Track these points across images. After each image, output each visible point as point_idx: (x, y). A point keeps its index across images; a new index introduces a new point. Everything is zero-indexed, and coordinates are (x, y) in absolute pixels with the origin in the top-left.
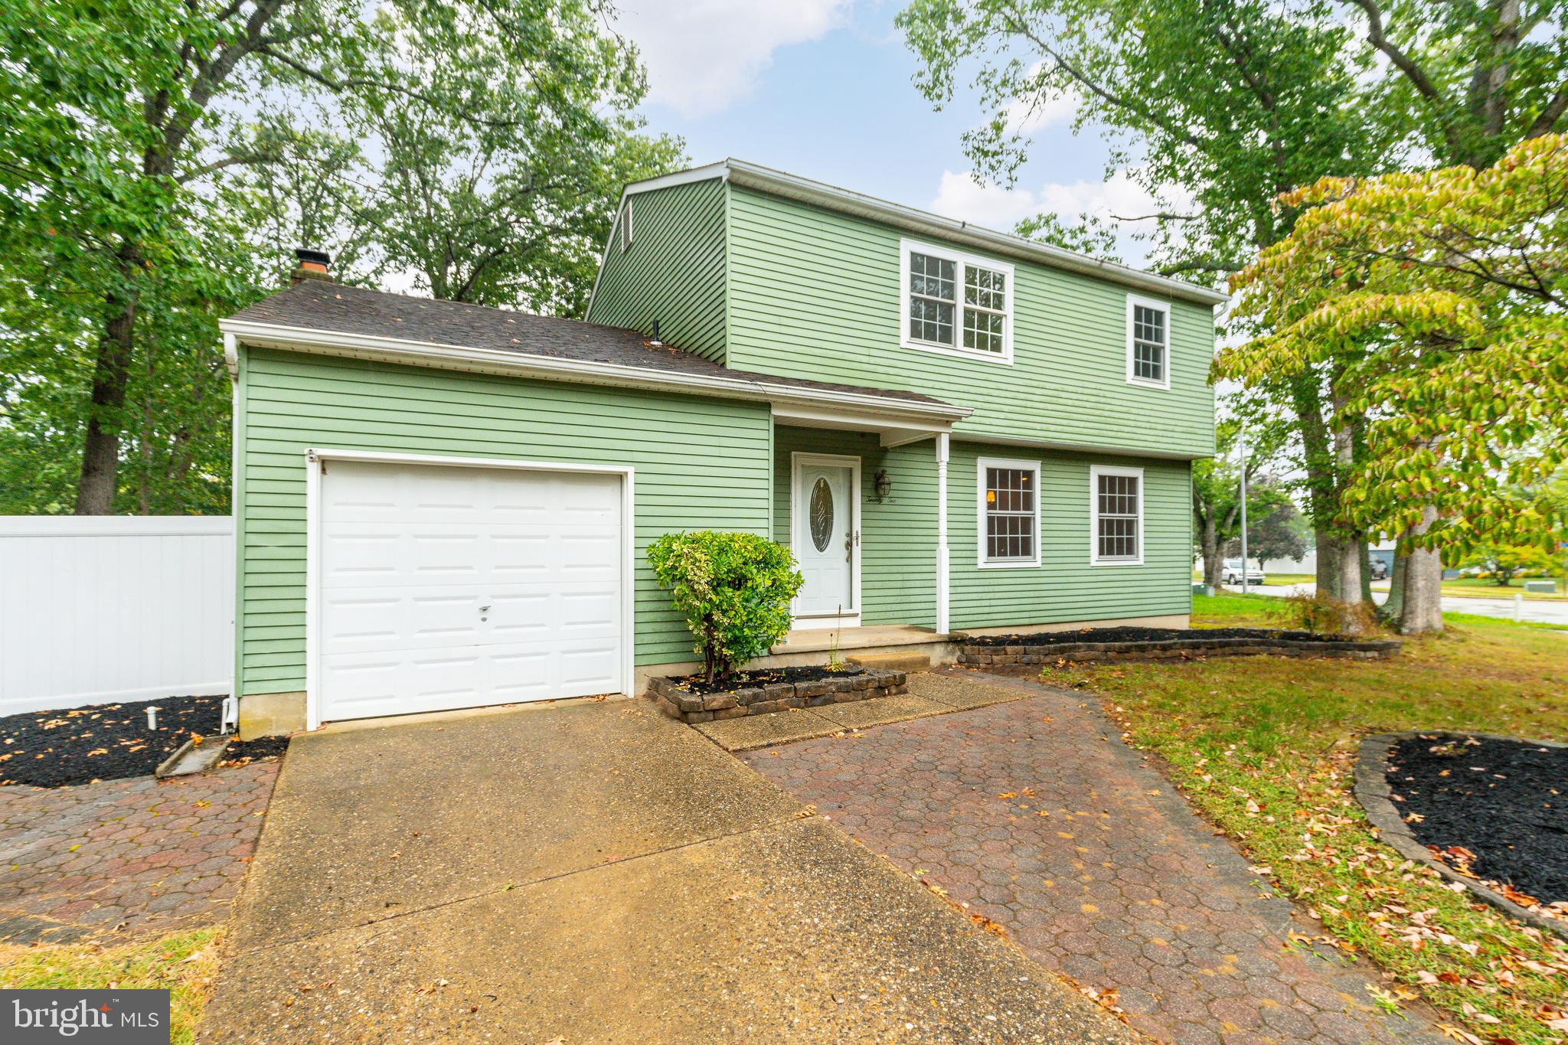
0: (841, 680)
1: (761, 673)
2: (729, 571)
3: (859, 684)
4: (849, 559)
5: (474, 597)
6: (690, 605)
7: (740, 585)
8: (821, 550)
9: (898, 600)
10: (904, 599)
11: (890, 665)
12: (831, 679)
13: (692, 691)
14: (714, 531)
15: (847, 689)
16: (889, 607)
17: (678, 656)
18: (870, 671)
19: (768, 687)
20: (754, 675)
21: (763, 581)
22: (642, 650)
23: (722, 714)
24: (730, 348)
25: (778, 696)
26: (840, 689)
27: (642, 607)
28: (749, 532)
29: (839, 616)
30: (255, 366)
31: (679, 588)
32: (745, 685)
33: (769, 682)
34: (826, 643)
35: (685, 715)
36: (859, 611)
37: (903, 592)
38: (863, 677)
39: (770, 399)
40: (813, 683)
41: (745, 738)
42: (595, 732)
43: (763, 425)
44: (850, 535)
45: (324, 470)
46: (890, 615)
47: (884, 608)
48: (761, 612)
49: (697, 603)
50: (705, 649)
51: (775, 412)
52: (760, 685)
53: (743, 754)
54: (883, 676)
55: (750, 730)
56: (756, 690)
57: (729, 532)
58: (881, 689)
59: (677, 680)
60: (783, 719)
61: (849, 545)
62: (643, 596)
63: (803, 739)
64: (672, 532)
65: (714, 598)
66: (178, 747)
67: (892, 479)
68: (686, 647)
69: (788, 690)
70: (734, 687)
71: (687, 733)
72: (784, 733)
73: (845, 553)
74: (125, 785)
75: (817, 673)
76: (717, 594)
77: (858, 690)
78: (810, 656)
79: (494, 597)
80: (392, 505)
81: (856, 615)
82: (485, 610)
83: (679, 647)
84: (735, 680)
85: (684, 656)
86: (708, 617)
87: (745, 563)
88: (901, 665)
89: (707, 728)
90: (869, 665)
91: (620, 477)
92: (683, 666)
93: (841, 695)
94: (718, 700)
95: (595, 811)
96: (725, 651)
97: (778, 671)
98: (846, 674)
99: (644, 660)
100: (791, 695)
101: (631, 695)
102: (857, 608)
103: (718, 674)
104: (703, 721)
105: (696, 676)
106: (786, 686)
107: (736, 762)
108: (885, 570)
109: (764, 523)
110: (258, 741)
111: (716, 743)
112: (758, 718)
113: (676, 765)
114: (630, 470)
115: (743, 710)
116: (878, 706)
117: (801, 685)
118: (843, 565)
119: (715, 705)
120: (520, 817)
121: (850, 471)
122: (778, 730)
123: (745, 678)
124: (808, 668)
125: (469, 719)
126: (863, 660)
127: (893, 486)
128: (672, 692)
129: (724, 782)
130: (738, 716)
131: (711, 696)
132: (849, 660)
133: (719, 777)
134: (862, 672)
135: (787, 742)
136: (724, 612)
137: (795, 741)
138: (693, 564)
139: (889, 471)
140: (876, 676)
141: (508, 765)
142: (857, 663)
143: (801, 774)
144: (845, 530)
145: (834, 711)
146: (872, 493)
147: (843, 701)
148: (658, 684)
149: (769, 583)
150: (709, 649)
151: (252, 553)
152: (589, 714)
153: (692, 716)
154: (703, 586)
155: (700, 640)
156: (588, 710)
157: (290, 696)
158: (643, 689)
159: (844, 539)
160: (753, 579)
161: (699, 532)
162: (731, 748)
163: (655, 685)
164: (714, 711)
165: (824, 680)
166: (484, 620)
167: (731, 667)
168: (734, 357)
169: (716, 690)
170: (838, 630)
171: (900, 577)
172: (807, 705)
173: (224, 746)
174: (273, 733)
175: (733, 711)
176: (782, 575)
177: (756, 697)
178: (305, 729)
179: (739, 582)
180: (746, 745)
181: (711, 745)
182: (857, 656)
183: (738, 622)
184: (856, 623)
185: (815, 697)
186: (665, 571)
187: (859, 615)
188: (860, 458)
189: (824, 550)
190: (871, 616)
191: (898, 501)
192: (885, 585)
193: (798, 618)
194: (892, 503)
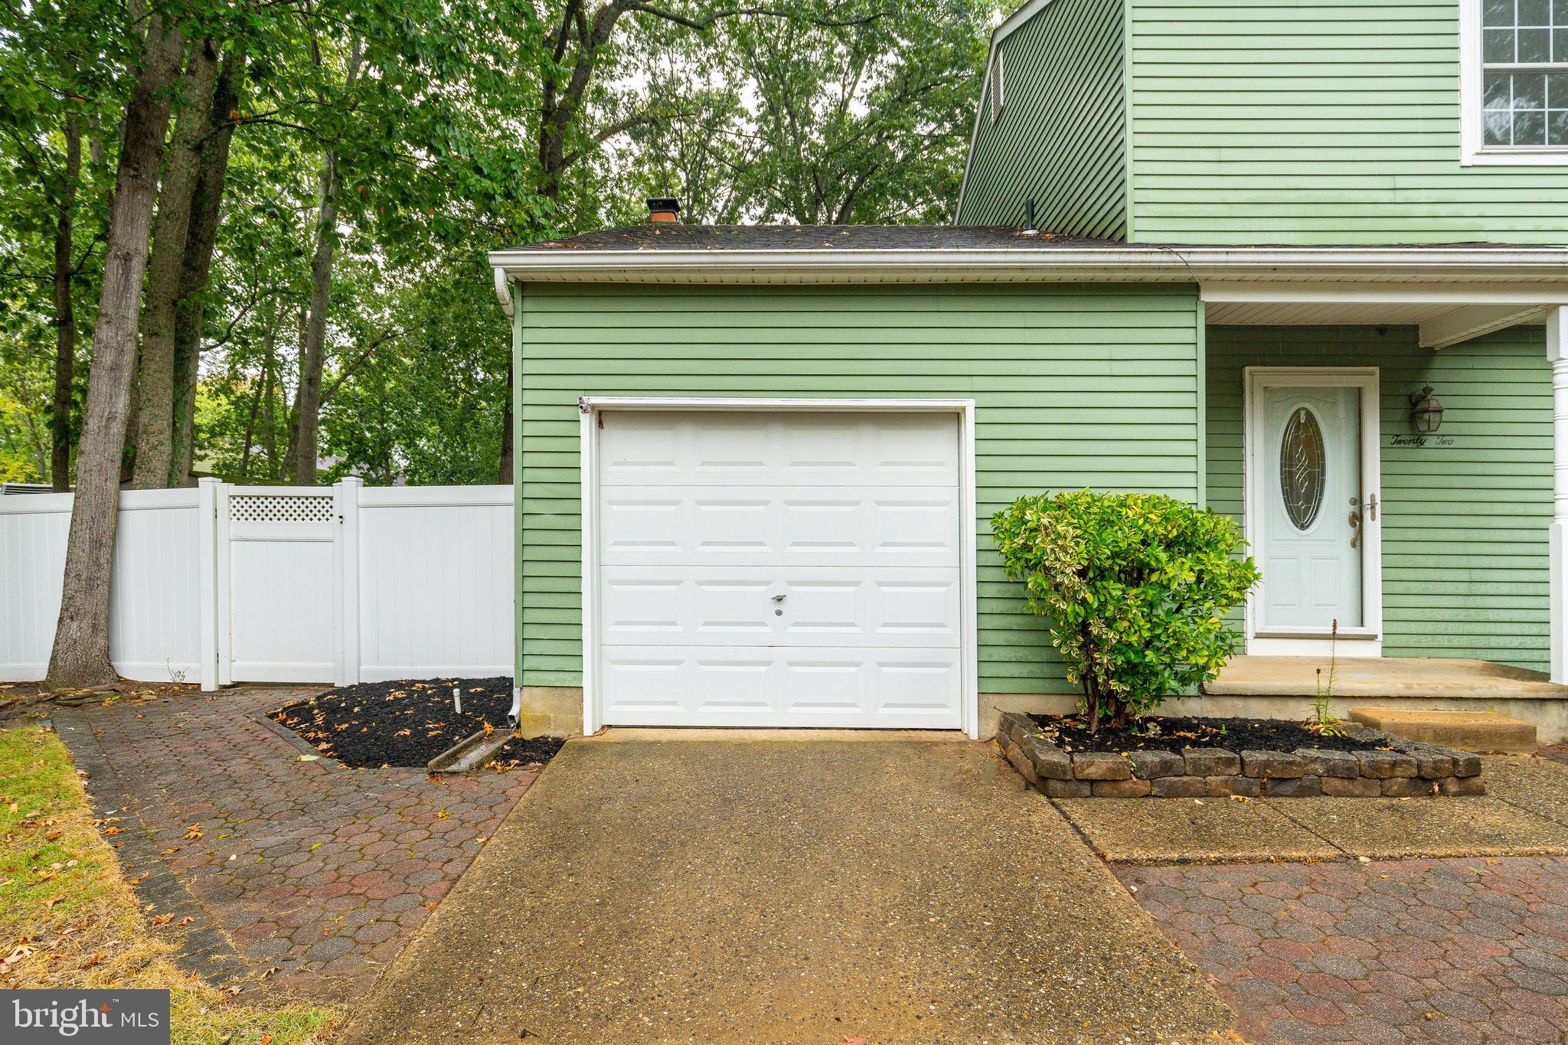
0: (1336, 755)
1: (1186, 724)
2: (1114, 556)
3: (1376, 766)
4: (1358, 542)
5: (767, 583)
6: (1054, 610)
7: (1140, 577)
8: (1303, 527)
9: (1462, 615)
10: (1473, 615)
11: (1445, 735)
12: (1313, 752)
13: (1060, 743)
14: (1097, 493)
15: (1350, 774)
16: (1441, 628)
17: (1046, 683)
18: (1401, 742)
19: (1190, 753)
20: (1170, 725)
21: (1181, 572)
22: (990, 670)
23: (1106, 788)
24: (1131, 211)
25: (1209, 771)
26: (1332, 772)
27: (989, 606)
28: (1160, 493)
29: (1334, 637)
30: (529, 305)
31: (1033, 580)
32: (1151, 744)
33: (1195, 744)
34: (1309, 683)
35: (1042, 781)
36: (1378, 631)
37: (1471, 602)
38: (1384, 755)
39: (1197, 276)
40: (1278, 756)
41: (1139, 840)
42: (905, 789)
43: (1187, 320)
44: (1358, 501)
45: (600, 424)
46: (1444, 641)
47: (1430, 628)
48: (1176, 624)
49: (1062, 605)
50: (1083, 678)
51: (1206, 297)
52: (1176, 746)
53: (1132, 870)
54: (1426, 758)
55: (1151, 825)
56: (1168, 755)
57: (1123, 493)
58: (1423, 782)
59: (1043, 721)
60: (1215, 812)
61: (1357, 520)
62: (991, 590)
63: (1252, 860)
64: (1029, 494)
65: (1090, 597)
66: (465, 737)
67: (1444, 402)
68: (1057, 671)
69: (1229, 762)
70: (1131, 745)
71: (1041, 812)
72: (1219, 844)
73: (1348, 533)
74: (403, 775)
75: (1290, 735)
76: (1096, 593)
77: (1376, 778)
78: (1278, 703)
79: (791, 583)
80: (671, 464)
81: (1372, 638)
82: (780, 599)
83: (1047, 670)
84: (1135, 732)
85: (1055, 686)
86: (1084, 628)
87: (1144, 542)
88: (1468, 736)
89: (1077, 810)
90: (1397, 730)
91: (956, 416)
92: (1054, 699)
93: (1337, 783)
94: (1098, 764)
95: (858, 933)
96: (1114, 685)
97: (1215, 723)
98: (1347, 744)
99: (993, 686)
100: (1235, 770)
101: (974, 735)
102: (1374, 623)
103: (1106, 719)
104: (1073, 795)
105: (1073, 717)
106: (1224, 754)
107: (1113, 885)
108: (1431, 561)
109: (1190, 480)
110: (535, 740)
111: (1088, 842)
112: (1167, 804)
113: (1010, 872)
114: (969, 404)
115: (1144, 786)
116: (1418, 815)
117: (1255, 756)
118: (1348, 554)
119: (1093, 772)
120: (753, 918)
121: (1358, 394)
122: (1203, 833)
123: (1154, 730)
124: (1275, 725)
125: (755, 743)
126: (1384, 721)
127: (1447, 415)
128: (1028, 741)
129: (1086, 925)
130: (1133, 795)
131: (1087, 757)
132: (1354, 717)
133: (1077, 911)
134: (1382, 743)
135: (1219, 861)
136: (1110, 623)
137: (1233, 861)
138: (1054, 541)
139: (1437, 389)
140: (1413, 756)
141: (771, 822)
142: (1372, 725)
143: (1239, 936)
144: (1347, 492)
145: (1321, 813)
146: (1404, 431)
147: (1338, 794)
148: (1012, 724)
149: (1191, 578)
150: (1087, 678)
151: (530, 522)
152: (908, 758)
153: (1054, 785)
154: (1070, 579)
155: (1074, 663)
156: (909, 751)
157: (568, 692)
158: (992, 729)
159: (1348, 509)
160: (1163, 571)
161: (1068, 495)
162: (1110, 856)
163: (1008, 723)
164: (1093, 782)
165: (1300, 752)
166: (779, 613)
167: (1129, 709)
168: (1140, 224)
169: (1100, 747)
170: (1333, 662)
171: (1464, 575)
172: (1265, 792)
173: (501, 743)
174: (552, 733)
175: (1126, 786)
176: (1218, 565)
177: (1166, 767)
178: (581, 733)
179: (1136, 574)
180: (1138, 853)
181: (1077, 843)
182: (1371, 711)
183: (1134, 639)
184: (1373, 650)
185: (1282, 780)
186: (1014, 552)
187: (1380, 638)
188: (1377, 370)
189: (1307, 527)
190: (1403, 641)
191: (1458, 442)
192: (1432, 588)
193: (1259, 636)
194: (1447, 446)
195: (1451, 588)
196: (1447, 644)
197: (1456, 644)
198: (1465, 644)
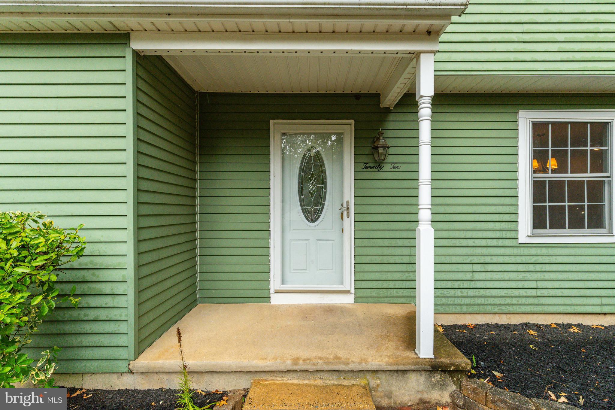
4: (343, 230)
8: (312, 222)
16: (391, 284)
36: (351, 287)
37: (410, 268)
44: (343, 205)
46: (394, 293)
51: (135, 45)
61: (343, 216)
67: (390, 142)
73: (340, 224)
81: (348, 292)
102: (349, 283)
108: (386, 243)
127: (391, 151)
144: (339, 200)
146: (370, 159)
159: (339, 210)
184: (348, 300)
187: (353, 291)
188: (353, 122)
189: (316, 221)
190: (368, 293)
191: (404, 167)
192: (386, 259)
193: (277, 292)
194: (397, 170)
195: (398, 259)
196: (395, 295)
197: (401, 295)
198: (407, 295)
